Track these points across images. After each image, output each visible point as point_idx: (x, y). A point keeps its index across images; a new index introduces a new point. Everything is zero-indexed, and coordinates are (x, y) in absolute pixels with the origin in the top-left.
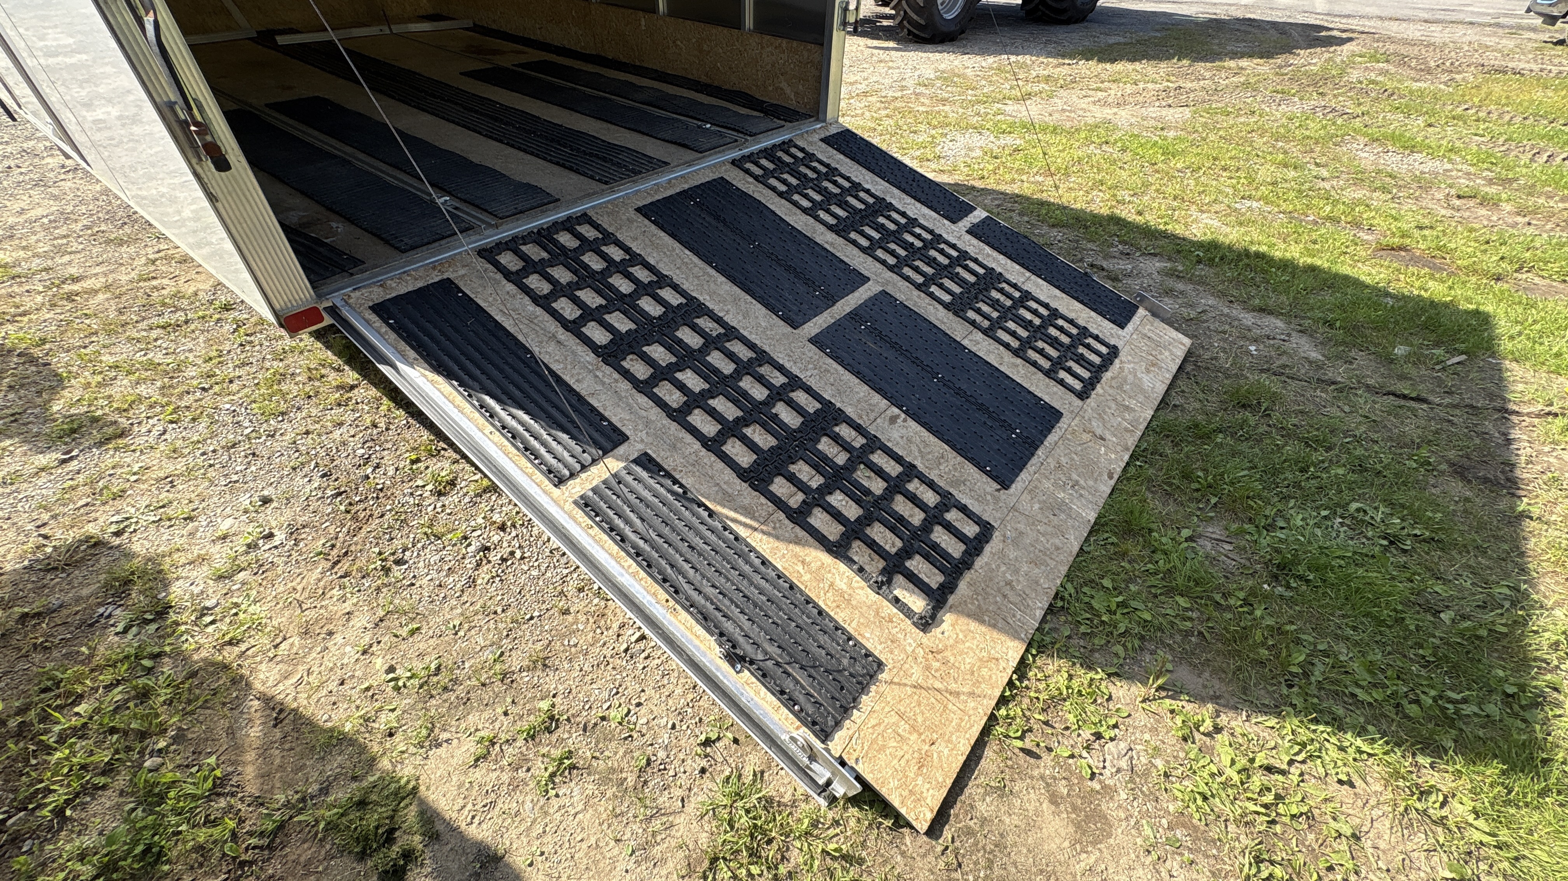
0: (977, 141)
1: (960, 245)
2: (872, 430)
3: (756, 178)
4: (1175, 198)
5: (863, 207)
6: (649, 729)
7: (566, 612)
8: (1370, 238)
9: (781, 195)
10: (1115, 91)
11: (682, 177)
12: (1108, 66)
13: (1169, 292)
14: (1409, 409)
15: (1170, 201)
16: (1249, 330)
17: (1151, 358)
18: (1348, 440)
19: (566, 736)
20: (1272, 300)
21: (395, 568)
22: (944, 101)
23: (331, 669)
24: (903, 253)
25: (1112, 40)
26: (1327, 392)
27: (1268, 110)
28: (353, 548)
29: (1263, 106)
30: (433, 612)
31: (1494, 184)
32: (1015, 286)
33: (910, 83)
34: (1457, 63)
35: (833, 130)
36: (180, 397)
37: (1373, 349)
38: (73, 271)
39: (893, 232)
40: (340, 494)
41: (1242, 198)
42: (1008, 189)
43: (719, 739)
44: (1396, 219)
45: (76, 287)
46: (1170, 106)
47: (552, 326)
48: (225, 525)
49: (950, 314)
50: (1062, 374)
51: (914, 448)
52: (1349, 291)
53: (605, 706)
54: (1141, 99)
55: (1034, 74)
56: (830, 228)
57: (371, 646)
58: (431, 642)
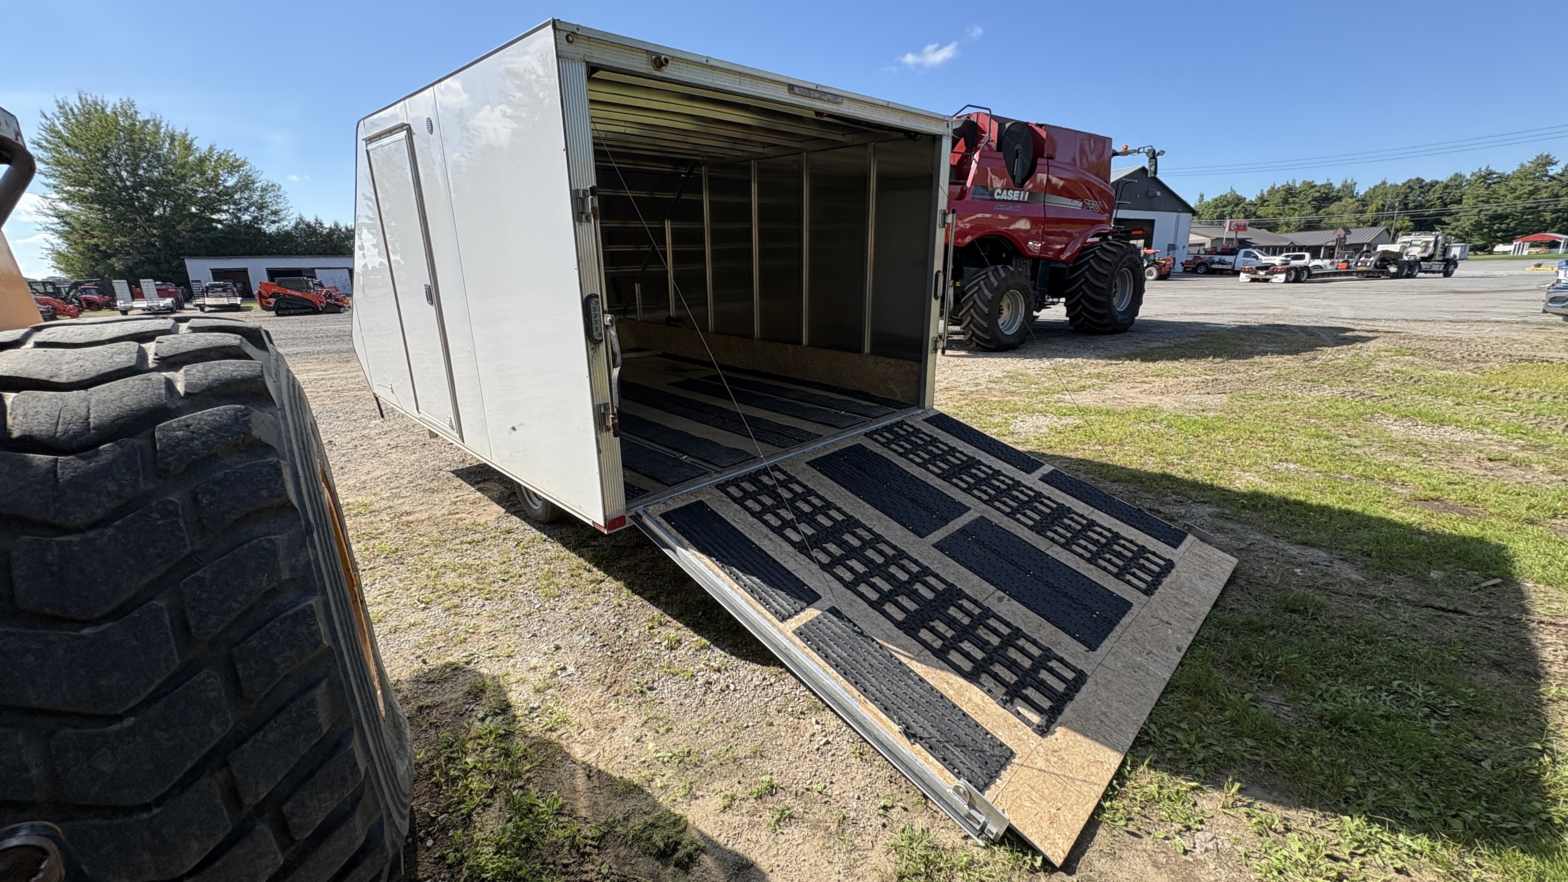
0: (1042, 421)
1: (1034, 488)
2: (986, 604)
3: (882, 444)
4: (1219, 461)
5: (959, 462)
6: (841, 798)
7: (771, 724)
8: (1405, 491)
9: (900, 454)
10: (1159, 383)
11: (833, 443)
12: (1151, 365)
13: (1220, 530)
14: (1446, 618)
15: (1214, 464)
16: (1295, 558)
17: (1203, 570)
18: (1389, 638)
19: (783, 798)
20: (1313, 536)
21: (649, 692)
22: (1012, 393)
23: (618, 749)
24: (993, 493)
25: (1152, 345)
26: (1369, 604)
27: (1300, 395)
28: (619, 678)
29: (1295, 392)
30: (679, 720)
31: (1527, 449)
32: (1082, 516)
33: (982, 381)
34: (1484, 355)
35: (931, 414)
36: (490, 585)
37: (1410, 573)
38: (407, 508)
39: (984, 479)
40: (605, 646)
41: (1280, 461)
42: (1073, 455)
43: (893, 807)
44: (1426, 476)
45: (410, 518)
46: (1208, 393)
47: (765, 530)
48: (534, 662)
49: (1034, 534)
50: (1128, 577)
51: (1018, 618)
52: (1383, 529)
53: (808, 782)
54: (1182, 389)
55: (1087, 372)
56: (938, 475)
57: (641, 737)
58: (681, 737)
